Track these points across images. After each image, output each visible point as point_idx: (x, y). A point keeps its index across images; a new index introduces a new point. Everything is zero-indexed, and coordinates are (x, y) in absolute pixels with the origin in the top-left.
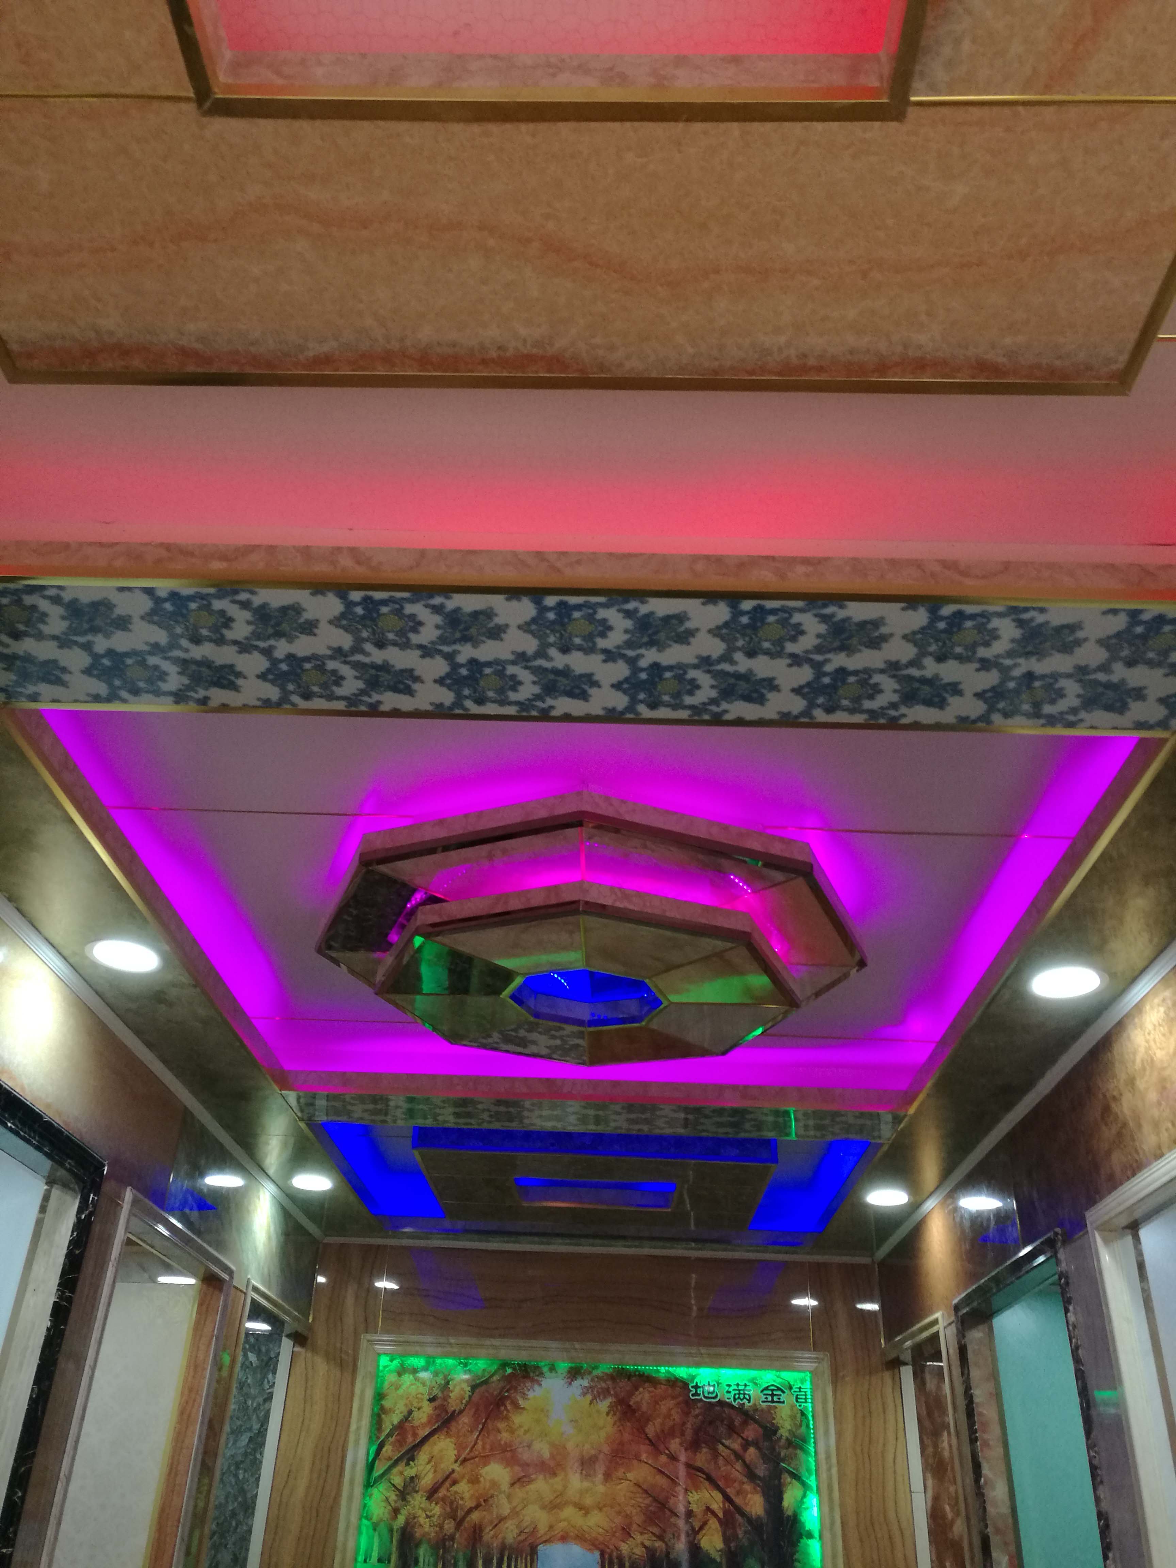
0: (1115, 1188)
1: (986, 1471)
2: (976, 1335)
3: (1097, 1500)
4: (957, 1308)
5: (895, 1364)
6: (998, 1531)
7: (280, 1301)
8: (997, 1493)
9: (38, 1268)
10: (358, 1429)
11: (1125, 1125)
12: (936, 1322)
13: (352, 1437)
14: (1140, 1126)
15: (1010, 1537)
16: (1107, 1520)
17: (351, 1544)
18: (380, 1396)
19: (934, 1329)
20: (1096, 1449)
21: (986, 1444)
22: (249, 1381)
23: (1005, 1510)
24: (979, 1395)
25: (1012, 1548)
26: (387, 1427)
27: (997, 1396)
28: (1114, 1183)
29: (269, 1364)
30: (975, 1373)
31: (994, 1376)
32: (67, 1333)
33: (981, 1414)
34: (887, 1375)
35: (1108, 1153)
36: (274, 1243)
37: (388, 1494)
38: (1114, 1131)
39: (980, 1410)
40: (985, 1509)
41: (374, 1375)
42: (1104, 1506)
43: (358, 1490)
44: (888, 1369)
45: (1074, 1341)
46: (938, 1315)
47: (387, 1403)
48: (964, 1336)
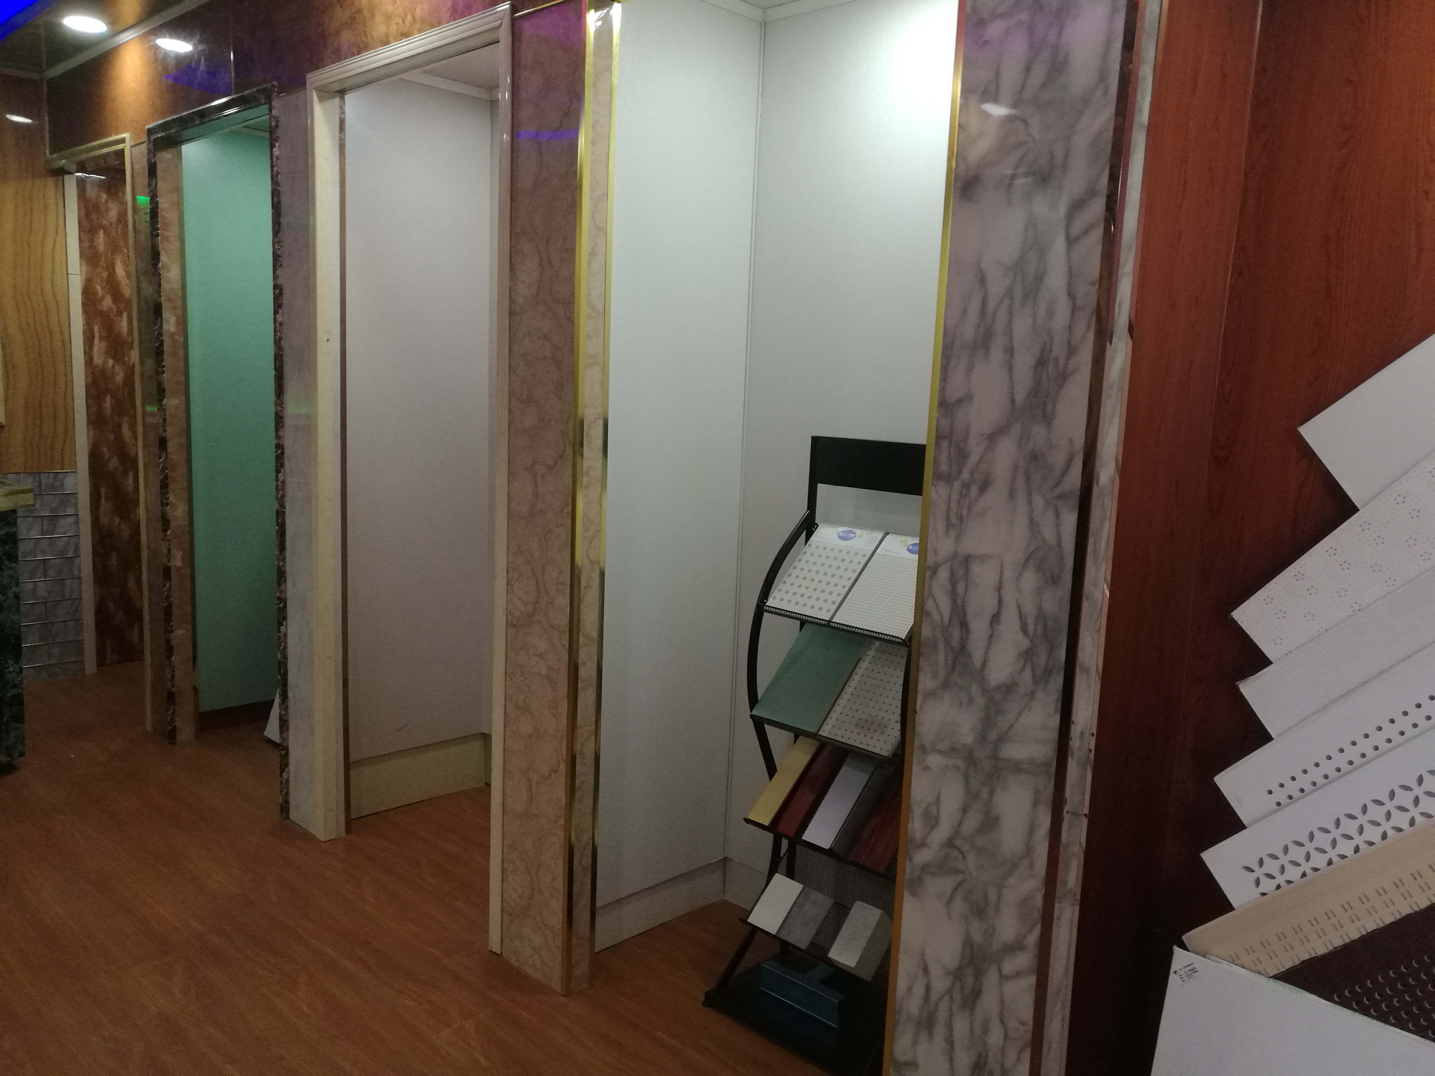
0: (339, 59)
1: (164, 258)
2: (165, 156)
3: (275, 277)
4: (150, 132)
5: (61, 173)
6: (169, 300)
8: (171, 274)
11: (359, 11)
12: (123, 141)
14: (373, 15)
15: (180, 303)
16: (281, 289)
19: (120, 146)
20: (280, 244)
21: (166, 239)
23: (178, 286)
24: (163, 202)
25: (180, 311)
27: (179, 205)
28: (338, 56)
30: (162, 186)
31: (178, 189)
33: (163, 217)
34: (50, 181)
35: (340, 30)
38: (348, 13)
39: (163, 213)
40: (160, 285)
42: (280, 281)
44: (51, 176)
45: (275, 169)
46: (125, 135)
48: (155, 156)
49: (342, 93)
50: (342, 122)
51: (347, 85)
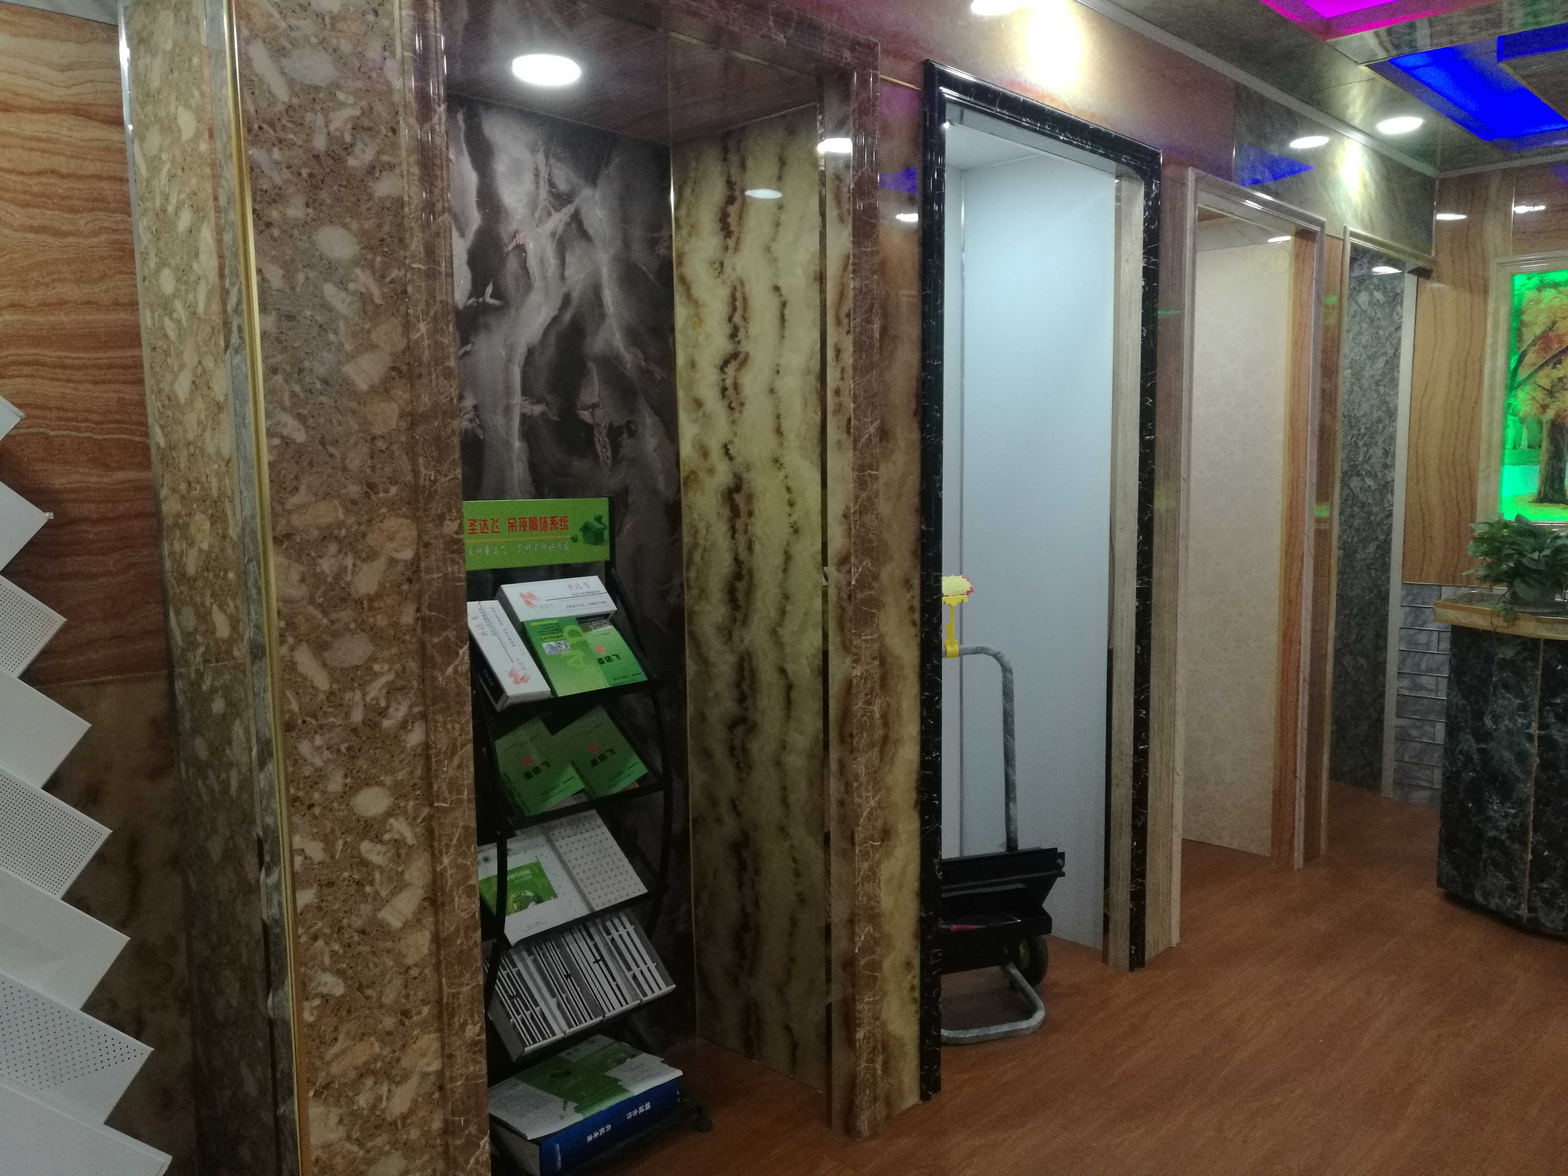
7: (1389, 242)
9: (1126, 244)
10: (1495, 342)
13: (1488, 350)
17: (1496, 435)
18: (1518, 312)
22: (1379, 315)
26: (1528, 338)
29: (1395, 299)
32: (1161, 288)
36: (1372, 190)
37: (1534, 394)
41: (1510, 294)
43: (1499, 393)
47: (1526, 318)
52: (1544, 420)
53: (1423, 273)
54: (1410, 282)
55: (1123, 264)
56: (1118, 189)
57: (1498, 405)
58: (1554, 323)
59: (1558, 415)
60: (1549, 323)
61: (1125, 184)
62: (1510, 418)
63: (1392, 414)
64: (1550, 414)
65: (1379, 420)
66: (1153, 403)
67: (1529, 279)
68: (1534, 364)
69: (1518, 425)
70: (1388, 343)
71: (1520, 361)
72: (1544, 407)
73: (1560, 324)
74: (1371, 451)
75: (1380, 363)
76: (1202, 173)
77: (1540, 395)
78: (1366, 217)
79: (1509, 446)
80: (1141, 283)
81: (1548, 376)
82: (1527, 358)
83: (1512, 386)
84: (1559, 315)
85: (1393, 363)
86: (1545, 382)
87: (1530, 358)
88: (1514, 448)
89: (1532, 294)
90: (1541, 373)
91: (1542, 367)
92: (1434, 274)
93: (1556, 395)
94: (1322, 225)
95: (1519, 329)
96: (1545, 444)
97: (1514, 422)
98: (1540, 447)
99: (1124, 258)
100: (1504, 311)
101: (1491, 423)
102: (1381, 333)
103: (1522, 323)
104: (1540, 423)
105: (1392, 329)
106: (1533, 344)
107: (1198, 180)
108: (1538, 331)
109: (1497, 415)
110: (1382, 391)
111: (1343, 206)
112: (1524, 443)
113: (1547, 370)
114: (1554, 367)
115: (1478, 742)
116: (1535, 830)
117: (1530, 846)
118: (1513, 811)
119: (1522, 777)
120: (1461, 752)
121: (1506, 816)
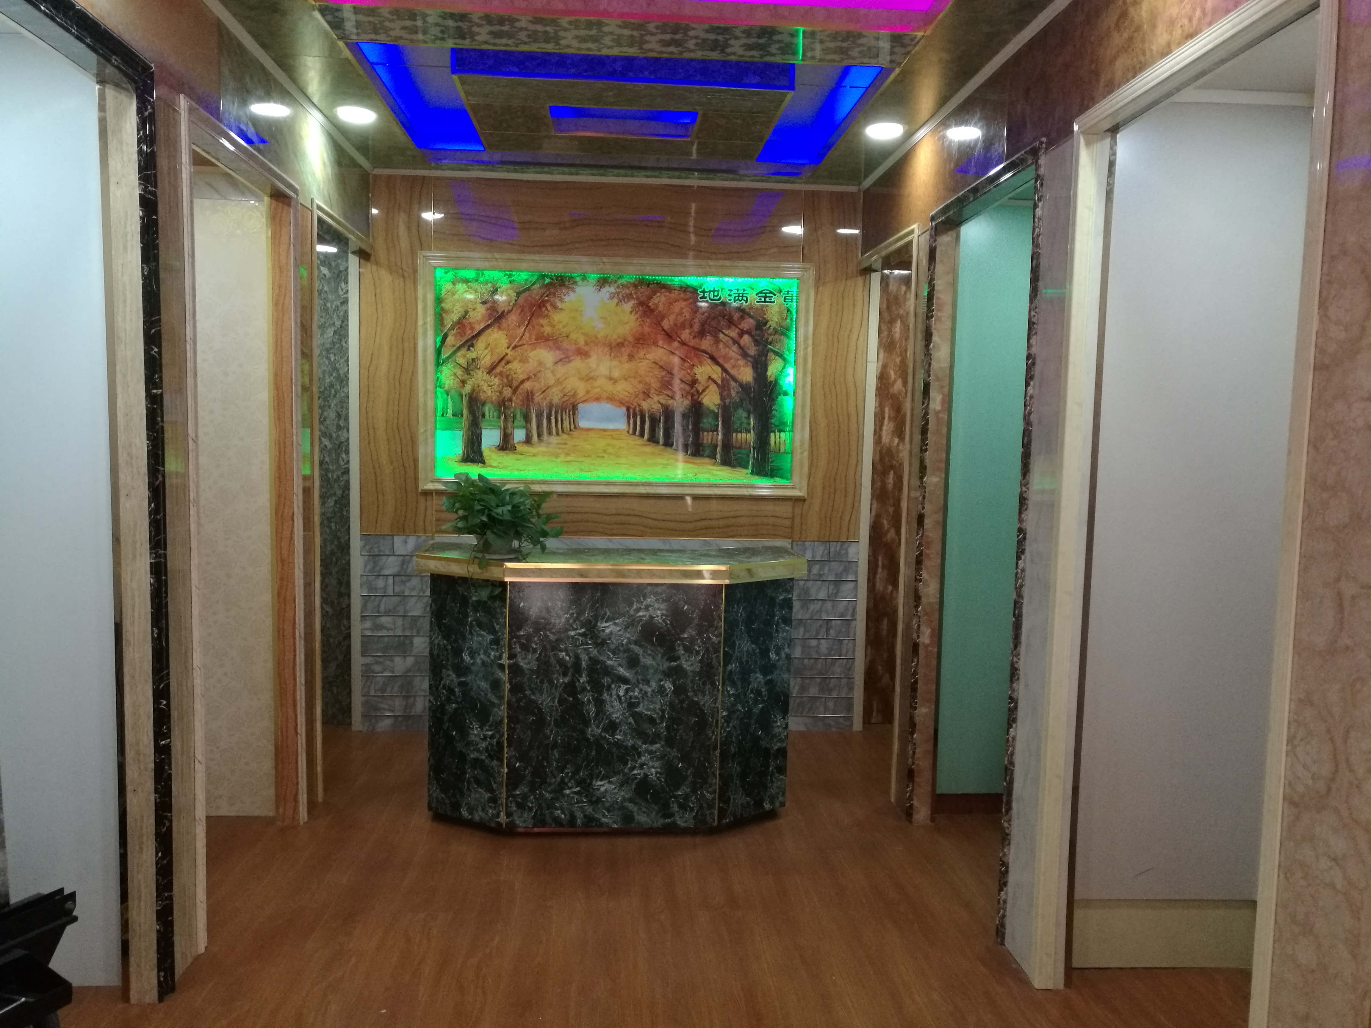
0: (1110, 92)
1: (935, 338)
2: (945, 239)
3: (1029, 346)
4: (933, 219)
5: (867, 271)
6: (938, 379)
7: (343, 221)
8: (941, 353)
9: (114, 163)
10: (425, 324)
11: (1138, 29)
12: (912, 232)
13: (420, 331)
14: (1154, 26)
15: (946, 382)
16: (1034, 359)
17: (430, 404)
18: (439, 300)
19: (910, 238)
20: (1037, 310)
21: (939, 319)
22: (326, 289)
23: (945, 364)
24: (940, 284)
25: (946, 390)
26: (448, 323)
27: (953, 286)
28: (1111, 87)
29: (341, 276)
30: (939, 268)
31: (954, 271)
32: (160, 223)
33: (938, 298)
34: (860, 280)
35: (1115, 58)
36: (329, 170)
37: (455, 371)
38: (1125, 35)
39: (938, 295)
40: (930, 364)
41: (432, 283)
42: (1033, 350)
43: (431, 367)
44: (861, 275)
45: (1037, 230)
46: (915, 226)
47: (445, 305)
48: (935, 241)
49: (1114, 130)
50: (1112, 164)
51: (1119, 119)
52: (464, 394)
53: (364, 255)
54: (353, 261)
55: (112, 187)
56: (102, 97)
57: (430, 377)
58: (466, 312)
59: (473, 390)
60: (463, 313)
61: (110, 92)
62: (438, 389)
63: (343, 380)
64: (468, 388)
65: (332, 386)
66: (160, 353)
67: (446, 273)
68: (454, 346)
69: (445, 395)
70: (335, 315)
71: (443, 341)
72: (463, 382)
73: (471, 313)
74: (325, 414)
75: (330, 332)
76: (194, 104)
77: (459, 372)
78: (326, 193)
79: (439, 414)
80: (137, 212)
81: (465, 356)
82: (448, 339)
83: (439, 363)
84: (470, 306)
85: (342, 333)
86: (462, 361)
87: (450, 340)
88: (443, 415)
89: (449, 286)
90: (459, 354)
91: (459, 348)
92: (372, 258)
93: (472, 373)
94: (295, 191)
95: (441, 315)
96: (466, 412)
97: (441, 393)
98: (462, 415)
99: (113, 180)
100: (430, 298)
101: (425, 394)
102: (329, 305)
103: (442, 309)
104: (461, 395)
105: (338, 303)
106: (452, 328)
107: (191, 110)
108: (455, 317)
109: (430, 387)
110: (332, 359)
111: (310, 178)
112: (450, 412)
113: (463, 351)
114: (469, 349)
115: (459, 676)
116: (509, 746)
117: (505, 761)
118: (490, 733)
119: (496, 701)
120: (444, 687)
121: (485, 738)
